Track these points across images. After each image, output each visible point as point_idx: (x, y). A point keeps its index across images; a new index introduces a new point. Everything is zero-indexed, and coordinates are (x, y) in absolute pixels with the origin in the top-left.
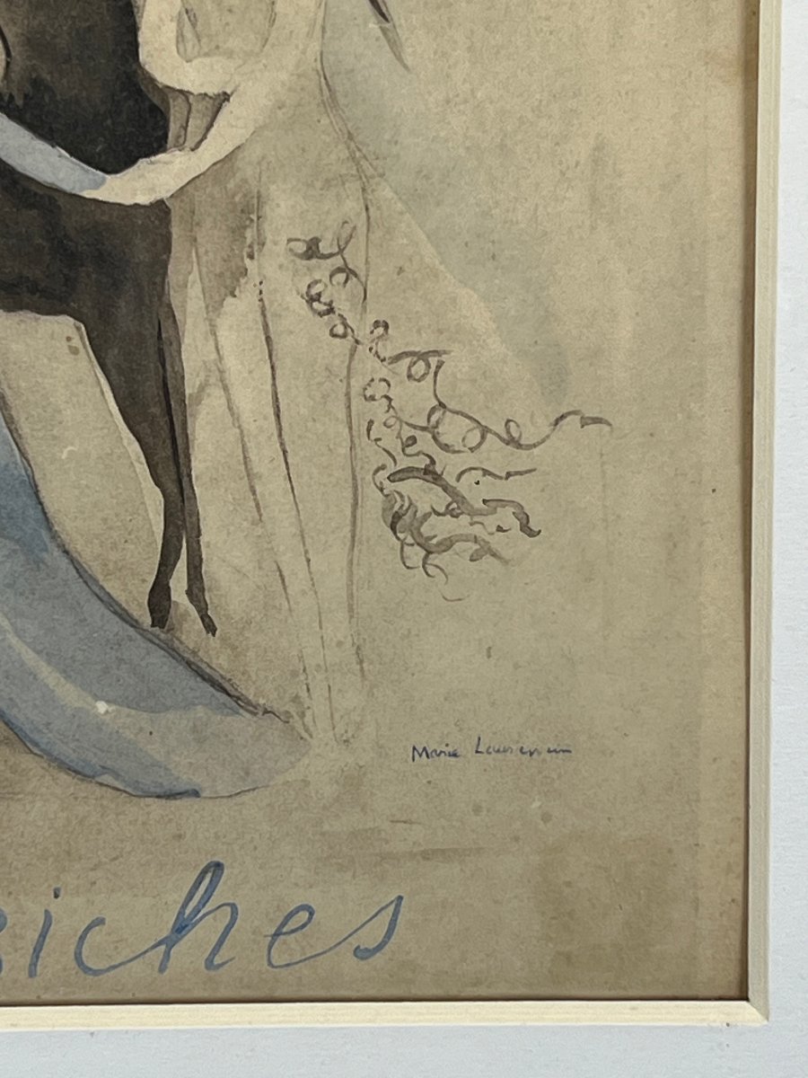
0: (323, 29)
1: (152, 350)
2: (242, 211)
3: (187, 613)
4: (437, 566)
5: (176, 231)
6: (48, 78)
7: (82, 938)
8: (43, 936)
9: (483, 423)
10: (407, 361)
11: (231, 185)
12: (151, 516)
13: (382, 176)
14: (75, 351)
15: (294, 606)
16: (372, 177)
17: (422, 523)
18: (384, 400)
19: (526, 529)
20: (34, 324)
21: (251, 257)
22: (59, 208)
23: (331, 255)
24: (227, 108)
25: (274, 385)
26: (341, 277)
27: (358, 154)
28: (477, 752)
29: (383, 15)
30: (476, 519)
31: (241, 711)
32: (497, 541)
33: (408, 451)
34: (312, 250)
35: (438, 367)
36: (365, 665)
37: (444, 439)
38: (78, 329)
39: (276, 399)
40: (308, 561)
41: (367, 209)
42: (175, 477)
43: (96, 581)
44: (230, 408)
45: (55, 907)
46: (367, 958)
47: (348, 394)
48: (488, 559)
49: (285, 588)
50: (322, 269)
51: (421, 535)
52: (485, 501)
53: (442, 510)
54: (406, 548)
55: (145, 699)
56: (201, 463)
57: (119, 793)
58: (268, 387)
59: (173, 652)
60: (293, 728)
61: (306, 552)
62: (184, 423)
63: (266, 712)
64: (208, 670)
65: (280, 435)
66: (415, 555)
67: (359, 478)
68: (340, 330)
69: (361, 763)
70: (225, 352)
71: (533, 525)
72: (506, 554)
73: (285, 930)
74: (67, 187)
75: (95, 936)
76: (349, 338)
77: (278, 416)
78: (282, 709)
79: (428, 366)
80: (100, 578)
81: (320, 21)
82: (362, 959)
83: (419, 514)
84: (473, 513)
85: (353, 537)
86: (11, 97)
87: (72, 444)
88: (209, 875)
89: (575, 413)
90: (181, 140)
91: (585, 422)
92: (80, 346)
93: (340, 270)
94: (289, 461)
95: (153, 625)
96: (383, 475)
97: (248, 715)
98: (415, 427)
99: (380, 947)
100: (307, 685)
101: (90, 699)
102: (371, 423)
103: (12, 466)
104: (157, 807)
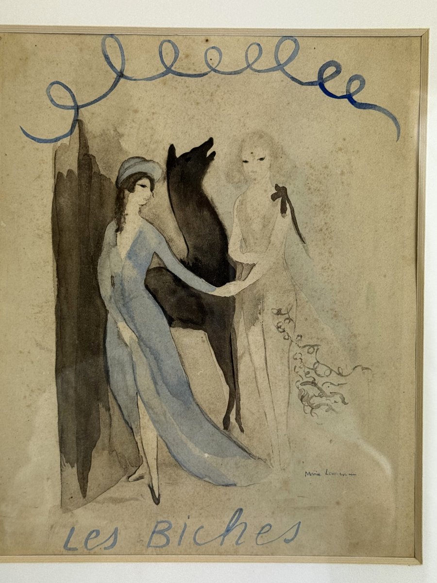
0: (285, 245)
1: (228, 342)
2: (258, 300)
3: (235, 425)
4: (315, 413)
5: (237, 305)
6: (200, 258)
7: (196, 532)
8: (183, 532)
9: (331, 368)
10: (307, 348)
11: (255, 292)
12: (225, 394)
13: (302, 290)
14: (203, 341)
15: (269, 425)
16: (299, 290)
17: (310, 399)
18: (300, 360)
19: (344, 402)
20: (191, 332)
21: (260, 314)
22: (201, 297)
23: (285, 314)
24: (254, 268)
25: (265, 354)
26: (288, 321)
27: (294, 283)
28: (326, 474)
29: (304, 242)
30: (328, 398)
31: (251, 458)
32: (334, 406)
33: (307, 376)
34: (279, 313)
35: (317, 350)
36: (291, 444)
37: (318, 373)
38: (205, 334)
39: (266, 359)
40: (274, 410)
41: (297, 300)
42: (233, 382)
43: (206, 414)
44: (251, 361)
45: (188, 522)
46: (289, 542)
47: (288, 357)
48: (331, 411)
49: (266, 418)
50: (281, 319)
51: (310, 402)
52: (331, 393)
53: (317, 395)
54: (305, 407)
55: (220, 453)
56: (241, 378)
57: (210, 484)
58: (264, 354)
59: (229, 438)
60: (267, 464)
61: (274, 407)
62: (237, 365)
63: (259, 458)
64: (241, 444)
65: (267, 370)
66: (308, 409)
67: (291, 384)
68: (287, 337)
69: (289, 476)
70: (251, 342)
71: (346, 401)
72: (337, 410)
73: (262, 532)
74: (204, 291)
75: (201, 532)
76: (290, 340)
77: (266, 364)
78: (264, 458)
79: (314, 349)
80: (208, 413)
81: (284, 243)
82: (287, 543)
83: (310, 396)
84: (327, 396)
85: (289, 403)
86: (189, 263)
87: (201, 370)
88: (238, 513)
89: (360, 366)
90: (240, 278)
91: (363, 369)
92: (205, 340)
93: (287, 319)
94: (269, 378)
95: (224, 429)
96: (298, 384)
97: (253, 459)
98: (309, 368)
99: (293, 539)
100: (272, 450)
101: (203, 453)
102: (295, 367)
103: (182, 377)
104: (223, 490)
